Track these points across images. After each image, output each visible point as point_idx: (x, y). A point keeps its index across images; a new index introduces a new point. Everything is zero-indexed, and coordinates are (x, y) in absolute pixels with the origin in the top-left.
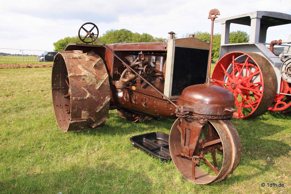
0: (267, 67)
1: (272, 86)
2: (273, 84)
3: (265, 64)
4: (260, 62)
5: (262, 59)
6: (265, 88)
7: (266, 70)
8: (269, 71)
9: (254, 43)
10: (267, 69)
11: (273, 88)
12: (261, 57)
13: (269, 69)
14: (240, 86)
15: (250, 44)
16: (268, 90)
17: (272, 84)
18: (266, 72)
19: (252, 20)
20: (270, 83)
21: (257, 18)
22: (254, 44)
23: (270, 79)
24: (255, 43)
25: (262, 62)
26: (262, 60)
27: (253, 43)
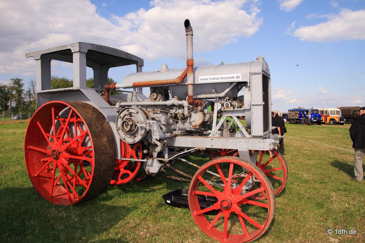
0: (99, 123)
1: (108, 150)
2: (110, 147)
3: (95, 119)
4: (88, 115)
5: (93, 111)
6: (97, 155)
7: (97, 127)
8: (102, 128)
9: (79, 88)
10: (98, 125)
11: (110, 152)
12: (91, 108)
13: (102, 125)
14: (64, 153)
15: (74, 89)
16: (103, 157)
17: (108, 147)
18: (96, 130)
19: (74, 55)
20: (105, 146)
21: (79, 52)
22: (79, 90)
23: (105, 139)
24: (81, 88)
25: (91, 115)
26: (91, 112)
27: (77, 88)
